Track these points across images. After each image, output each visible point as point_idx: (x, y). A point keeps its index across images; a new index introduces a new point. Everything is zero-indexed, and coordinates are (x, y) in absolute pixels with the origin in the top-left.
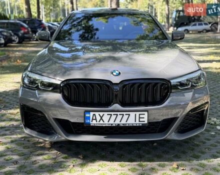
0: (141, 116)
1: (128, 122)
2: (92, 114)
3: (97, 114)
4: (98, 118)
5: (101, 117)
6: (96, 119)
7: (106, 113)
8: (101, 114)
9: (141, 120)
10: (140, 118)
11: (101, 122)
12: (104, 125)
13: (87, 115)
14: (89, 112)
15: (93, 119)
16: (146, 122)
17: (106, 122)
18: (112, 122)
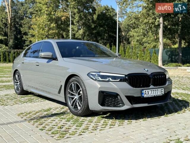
0: (162, 90)
1: (158, 94)
2: (144, 91)
3: (146, 91)
4: (147, 93)
5: (148, 92)
6: (146, 94)
7: (150, 90)
8: (148, 90)
9: (162, 92)
10: (161, 91)
11: (148, 95)
12: (149, 97)
13: (143, 92)
14: (143, 90)
15: (145, 94)
16: (164, 93)
17: (150, 95)
18: (152, 95)
